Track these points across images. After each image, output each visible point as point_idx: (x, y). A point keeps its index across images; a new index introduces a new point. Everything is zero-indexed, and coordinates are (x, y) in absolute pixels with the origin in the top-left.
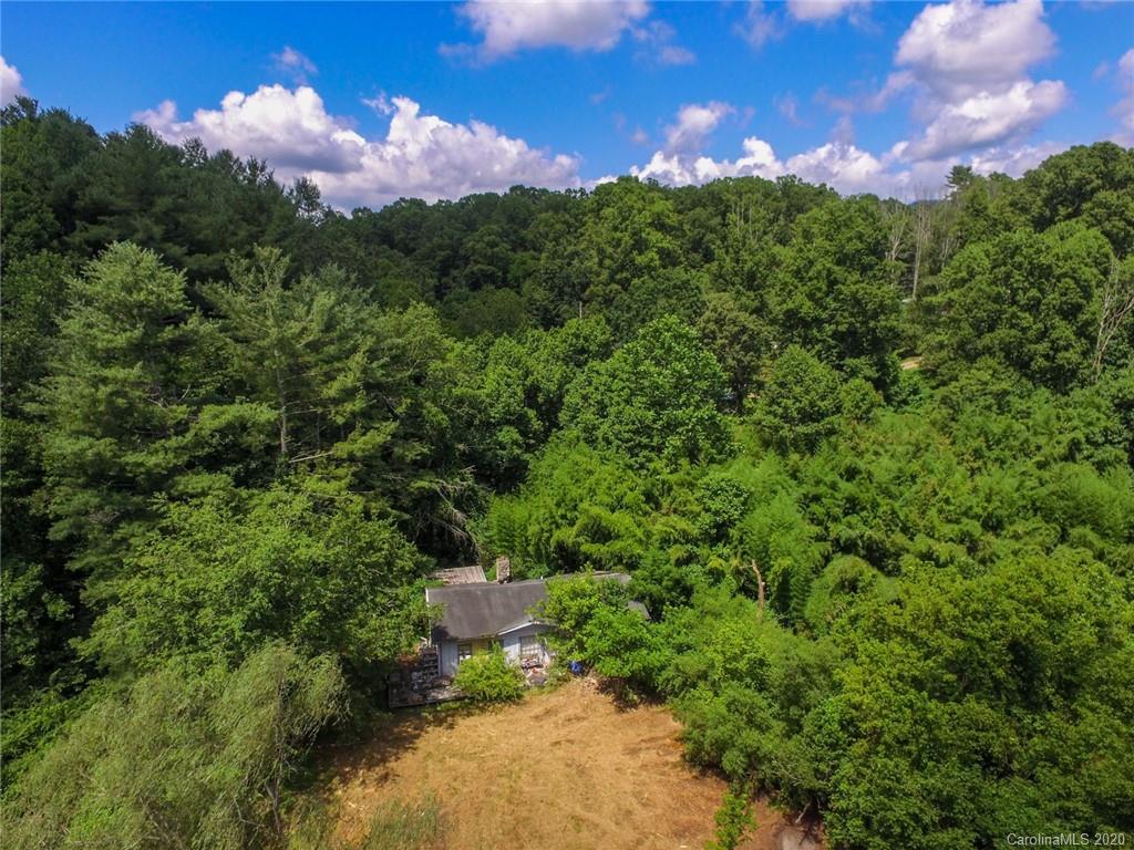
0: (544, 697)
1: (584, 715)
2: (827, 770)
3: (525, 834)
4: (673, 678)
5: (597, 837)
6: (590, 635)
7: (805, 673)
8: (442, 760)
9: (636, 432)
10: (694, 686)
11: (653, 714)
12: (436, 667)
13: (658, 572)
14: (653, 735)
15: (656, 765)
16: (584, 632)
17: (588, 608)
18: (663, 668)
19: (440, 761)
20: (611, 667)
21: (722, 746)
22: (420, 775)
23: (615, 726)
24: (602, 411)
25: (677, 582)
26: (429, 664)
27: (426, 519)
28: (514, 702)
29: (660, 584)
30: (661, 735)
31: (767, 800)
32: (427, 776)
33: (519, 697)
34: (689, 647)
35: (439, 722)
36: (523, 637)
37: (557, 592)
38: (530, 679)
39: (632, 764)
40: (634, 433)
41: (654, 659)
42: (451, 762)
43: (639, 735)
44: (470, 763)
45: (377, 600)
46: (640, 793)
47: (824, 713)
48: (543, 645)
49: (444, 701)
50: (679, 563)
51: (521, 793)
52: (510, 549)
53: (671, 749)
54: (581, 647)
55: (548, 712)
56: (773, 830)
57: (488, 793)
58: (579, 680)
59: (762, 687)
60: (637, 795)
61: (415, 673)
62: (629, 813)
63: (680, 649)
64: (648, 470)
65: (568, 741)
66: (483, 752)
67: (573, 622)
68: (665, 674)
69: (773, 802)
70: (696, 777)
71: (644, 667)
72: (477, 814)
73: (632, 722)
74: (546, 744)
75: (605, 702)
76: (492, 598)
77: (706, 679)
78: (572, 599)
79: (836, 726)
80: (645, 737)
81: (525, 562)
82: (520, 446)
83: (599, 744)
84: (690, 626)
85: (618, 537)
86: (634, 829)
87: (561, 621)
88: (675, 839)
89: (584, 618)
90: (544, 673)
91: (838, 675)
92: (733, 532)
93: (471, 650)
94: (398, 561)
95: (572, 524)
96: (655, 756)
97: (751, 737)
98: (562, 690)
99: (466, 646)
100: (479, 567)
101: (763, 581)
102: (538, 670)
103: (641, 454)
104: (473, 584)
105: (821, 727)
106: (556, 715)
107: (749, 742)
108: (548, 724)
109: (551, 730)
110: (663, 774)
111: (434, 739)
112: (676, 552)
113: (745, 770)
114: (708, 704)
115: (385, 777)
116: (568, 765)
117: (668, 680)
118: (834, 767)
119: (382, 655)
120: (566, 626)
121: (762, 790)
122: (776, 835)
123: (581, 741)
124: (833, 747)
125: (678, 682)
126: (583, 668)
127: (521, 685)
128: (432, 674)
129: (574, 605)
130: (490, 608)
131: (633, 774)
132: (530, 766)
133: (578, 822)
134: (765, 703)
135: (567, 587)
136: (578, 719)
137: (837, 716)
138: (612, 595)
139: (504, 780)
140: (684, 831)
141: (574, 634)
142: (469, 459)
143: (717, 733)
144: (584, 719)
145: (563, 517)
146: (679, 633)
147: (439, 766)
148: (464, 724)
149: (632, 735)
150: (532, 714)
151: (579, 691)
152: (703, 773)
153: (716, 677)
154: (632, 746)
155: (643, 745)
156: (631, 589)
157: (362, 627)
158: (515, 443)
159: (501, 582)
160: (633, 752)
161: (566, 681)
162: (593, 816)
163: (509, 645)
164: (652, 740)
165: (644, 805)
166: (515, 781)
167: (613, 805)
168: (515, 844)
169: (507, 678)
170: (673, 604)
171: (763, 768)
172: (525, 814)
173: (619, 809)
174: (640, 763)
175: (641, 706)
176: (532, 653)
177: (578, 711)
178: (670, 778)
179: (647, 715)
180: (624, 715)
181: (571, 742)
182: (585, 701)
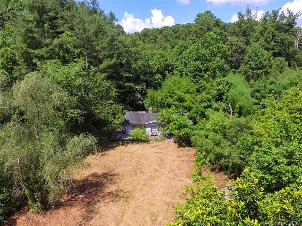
0: (156, 143)
3: (138, 171)
5: (161, 175)
9: (196, 70)
11: (189, 149)
12: (126, 132)
13: (197, 110)
14: (188, 154)
15: (187, 161)
17: (171, 117)
18: (194, 135)
19: (120, 153)
22: (113, 155)
23: (176, 151)
24: (186, 66)
25: (203, 113)
26: (124, 131)
28: (147, 143)
29: (197, 113)
30: (190, 154)
33: (148, 141)
34: (203, 129)
35: (123, 145)
36: (152, 126)
38: (153, 138)
40: (195, 71)
42: (123, 153)
43: (183, 153)
44: (129, 154)
47: (246, 139)
48: (158, 129)
49: (126, 140)
50: (204, 107)
51: (141, 162)
52: (153, 105)
55: (156, 146)
57: (131, 161)
60: (178, 167)
61: (120, 134)
64: (199, 83)
66: (133, 152)
69: (225, 174)
72: (126, 165)
73: (181, 151)
74: (153, 153)
75: (175, 145)
80: (185, 154)
82: (161, 79)
83: (169, 154)
84: (204, 123)
85: (185, 101)
86: (174, 174)
89: (170, 121)
92: (224, 97)
95: (172, 98)
96: (187, 158)
98: (162, 141)
99: (134, 126)
100: (145, 112)
101: (232, 110)
102: (156, 136)
103: (197, 78)
106: (158, 147)
109: (155, 150)
110: (188, 163)
111: (120, 148)
112: (204, 104)
115: (104, 155)
116: (158, 158)
121: (221, 169)
123: (164, 153)
127: (150, 139)
128: (124, 134)
129: (167, 115)
130: (143, 117)
131: (178, 162)
132: (146, 157)
133: (156, 171)
136: (165, 148)
139: (137, 159)
141: (167, 125)
142: (145, 81)
145: (170, 96)
148: (130, 146)
149: (181, 153)
150: (151, 146)
151: (167, 142)
155: (184, 156)
156: (188, 116)
158: (159, 78)
160: (180, 157)
161: (164, 140)
163: (147, 128)
165: (179, 169)
166: (140, 159)
167: (169, 168)
168: (135, 173)
172: (140, 167)
173: (171, 169)
174: (181, 160)
175: (186, 147)
176: (155, 131)
177: (166, 147)
178: (190, 164)
179: (187, 149)
180: (180, 149)
181: (161, 153)
182: (168, 144)
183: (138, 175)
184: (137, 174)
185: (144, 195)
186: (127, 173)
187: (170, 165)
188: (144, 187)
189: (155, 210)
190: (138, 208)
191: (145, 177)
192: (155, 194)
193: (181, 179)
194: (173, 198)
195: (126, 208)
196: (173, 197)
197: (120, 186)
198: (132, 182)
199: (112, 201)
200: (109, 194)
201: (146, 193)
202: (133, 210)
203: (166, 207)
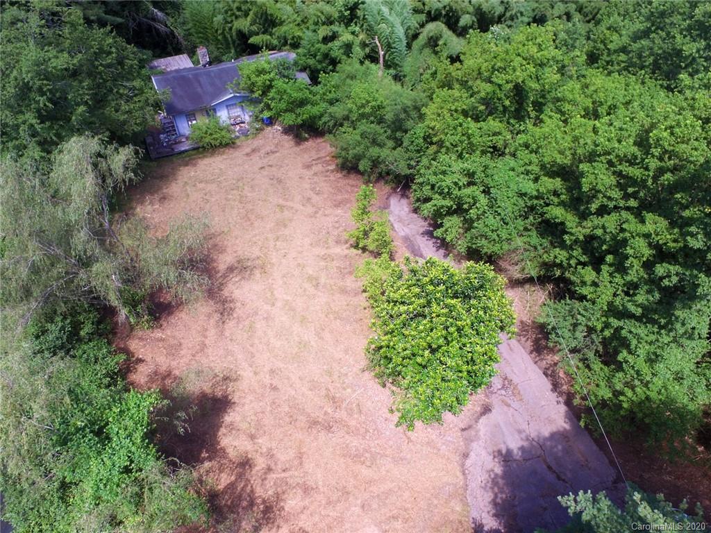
0: (249, 142)
1: (276, 150)
2: (414, 164)
3: (253, 217)
4: (329, 121)
5: (293, 213)
6: (273, 99)
7: (405, 111)
10: (341, 125)
11: (318, 144)
12: (175, 130)
13: (312, 49)
14: (319, 156)
15: (322, 172)
16: (268, 98)
17: (269, 80)
18: (321, 116)
19: (194, 186)
20: (289, 119)
21: (358, 158)
22: (184, 194)
23: (296, 154)
25: (326, 56)
26: (170, 129)
27: (134, 20)
28: (231, 147)
29: (315, 57)
30: (323, 155)
31: (382, 182)
32: (188, 195)
33: (234, 143)
34: (337, 101)
35: (186, 163)
36: (229, 105)
37: (246, 72)
38: (238, 131)
39: (309, 173)
41: (315, 110)
42: (201, 186)
43: (312, 157)
44: (212, 185)
45: (121, 91)
46: (314, 188)
47: (415, 133)
48: (243, 109)
49: (186, 151)
50: (326, 40)
51: (246, 197)
52: (206, 41)
53: (330, 162)
54: (268, 107)
55: (254, 151)
56: (386, 197)
57: (227, 199)
58: (270, 128)
59: (381, 121)
60: (313, 189)
61: (162, 135)
62: (309, 199)
63: (331, 103)
65: (269, 166)
66: (219, 178)
67: (260, 92)
68: (324, 119)
69: (386, 183)
70: (344, 176)
71: (310, 117)
72: (223, 211)
73: (306, 150)
74: (256, 168)
75: (288, 141)
76: (201, 79)
77: (348, 120)
78: (257, 76)
79: (422, 140)
80: (314, 158)
81: (218, 49)
83: (287, 165)
84: (337, 87)
85: (281, 23)
86: (313, 206)
87: (252, 92)
89: (267, 88)
90: (246, 126)
91: (424, 110)
93: (195, 117)
94: (127, 61)
95: (246, 15)
96: (321, 167)
97: (374, 151)
98: (260, 136)
99: (191, 114)
100: (185, 55)
102: (242, 125)
104: (185, 69)
105: (413, 142)
106: (259, 152)
107: (374, 154)
108: (255, 157)
109: (258, 161)
110: (326, 176)
111: (186, 174)
112: (323, 31)
113: (371, 169)
114: (349, 136)
115: (164, 198)
116: (271, 179)
117: (326, 123)
118: (418, 162)
119: (137, 129)
120: (256, 95)
121: (381, 177)
122: (387, 199)
123: (277, 165)
124: (418, 151)
125: (331, 124)
126: (270, 122)
127: (233, 136)
128: (173, 135)
129: (260, 80)
130: (202, 88)
131: (309, 179)
132: (249, 182)
133: (281, 207)
134: (382, 131)
135: (253, 67)
136: (273, 152)
137: (422, 135)
138: (284, 70)
139: (235, 192)
140: (340, 204)
141: (262, 99)
143: (355, 151)
144: (276, 152)
145: (239, 9)
146: (330, 92)
147: (194, 189)
148: (202, 163)
149: (307, 158)
150: (244, 153)
151: (271, 136)
152: (349, 173)
153: (354, 119)
154: (307, 164)
155: (314, 162)
156: (296, 63)
157: (117, 111)
159: (204, 66)
160: (308, 167)
161: (262, 130)
162: (290, 204)
163: (220, 111)
164: (318, 159)
165: (317, 194)
166: (242, 191)
167: (300, 196)
168: (249, 223)
169: (223, 133)
170: (325, 72)
171: (381, 166)
172: (251, 207)
173: (303, 197)
174: (313, 173)
175: (311, 140)
176: (236, 114)
177: (273, 148)
178: (331, 178)
179: (314, 145)
180: (301, 147)
181: (271, 166)
182: (276, 141)
183: (256, 224)
184: (252, 224)
185: (285, 256)
187: (299, 189)
188: (278, 243)
189: (311, 272)
190: (286, 276)
191: (270, 225)
192: (300, 249)
193: (326, 212)
194: (327, 248)
195: (270, 281)
196: (326, 246)
197: (240, 253)
198: (254, 239)
199: (244, 278)
200: (231, 269)
201: (285, 251)
202: (281, 282)
203: (323, 263)
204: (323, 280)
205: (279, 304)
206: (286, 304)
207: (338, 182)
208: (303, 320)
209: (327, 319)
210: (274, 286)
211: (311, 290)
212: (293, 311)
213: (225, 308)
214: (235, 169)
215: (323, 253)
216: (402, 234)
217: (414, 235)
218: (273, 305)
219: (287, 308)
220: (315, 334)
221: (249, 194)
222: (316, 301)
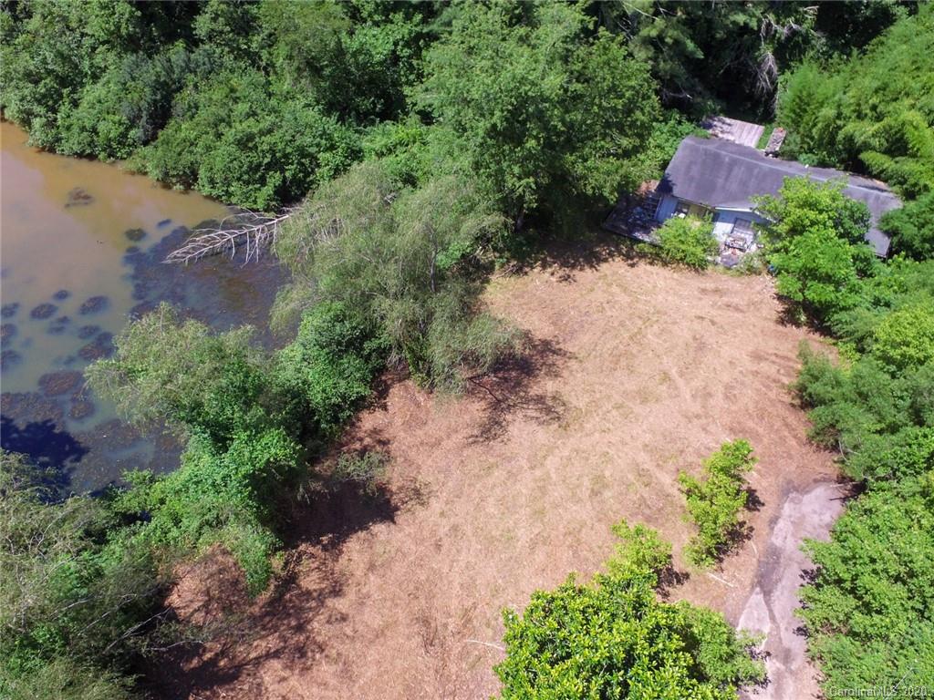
0: (723, 277)
1: (745, 308)
3: (623, 363)
4: (846, 323)
5: (670, 395)
8: (610, 285)
11: (810, 339)
12: (654, 212)
14: (789, 355)
15: (768, 377)
22: (589, 287)
23: (762, 331)
26: (649, 207)
28: (696, 270)
32: (592, 290)
35: (628, 257)
36: (738, 220)
38: (724, 257)
39: (749, 365)
42: (615, 289)
43: (777, 349)
44: (626, 297)
46: (733, 388)
48: (755, 235)
49: (643, 243)
51: (644, 337)
53: (794, 374)
56: (818, 477)
57: (622, 324)
58: (768, 277)
60: (728, 387)
61: (638, 208)
62: (709, 395)
65: (711, 321)
66: (642, 294)
68: (841, 316)
70: (793, 405)
72: (603, 333)
74: (693, 314)
80: (780, 353)
83: (734, 337)
84: (902, 288)
85: (914, 156)
86: (703, 407)
87: (780, 221)
88: (727, 432)
90: (741, 257)
93: (686, 211)
95: (879, 118)
96: (775, 371)
98: (746, 279)
100: (762, 128)
102: (738, 252)
104: (739, 145)
106: (721, 297)
108: (707, 300)
109: (705, 306)
110: (768, 387)
111: (615, 267)
115: (567, 278)
116: (694, 338)
117: (841, 322)
122: (816, 481)
123: (722, 328)
125: (848, 328)
126: (776, 272)
128: (649, 215)
131: (741, 372)
132: (666, 323)
133: (666, 377)
136: (737, 309)
139: (640, 322)
143: (823, 390)
144: (742, 311)
145: (874, 108)
146: (889, 287)
147: (605, 288)
148: (643, 267)
149: (770, 346)
150: (703, 286)
151: (758, 288)
152: (802, 407)
154: (762, 354)
155: (773, 358)
159: (767, 154)
160: (758, 358)
161: (755, 273)
162: (680, 382)
163: (722, 222)
164: (782, 358)
165: (727, 397)
166: (646, 327)
167: (702, 383)
168: (612, 365)
172: (634, 351)
174: (755, 369)
175: (805, 328)
176: (741, 236)
177: (743, 303)
178: (769, 393)
179: (803, 337)
180: (780, 329)
181: (713, 323)
182: (757, 298)
183: (618, 373)
184: (615, 370)
185: (604, 431)
186: (595, 357)
187: (713, 375)
188: (614, 412)
189: (607, 473)
190: (580, 453)
191: (631, 386)
192: (628, 439)
193: (710, 427)
194: (658, 465)
195: (559, 442)
196: (661, 463)
198: (597, 386)
199: (538, 418)
201: (611, 427)
202: (568, 454)
203: (633, 478)
204: (607, 494)
205: (538, 473)
206: (544, 480)
207: (774, 405)
208: (540, 513)
209: (561, 537)
210: (557, 451)
211: (584, 493)
212: (542, 493)
213: (490, 431)
214: (670, 298)
215: (646, 466)
216: (778, 542)
217: (790, 559)
218: (532, 468)
219: (541, 484)
220: (531, 539)
221: (650, 336)
222: (574, 508)
